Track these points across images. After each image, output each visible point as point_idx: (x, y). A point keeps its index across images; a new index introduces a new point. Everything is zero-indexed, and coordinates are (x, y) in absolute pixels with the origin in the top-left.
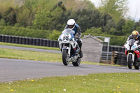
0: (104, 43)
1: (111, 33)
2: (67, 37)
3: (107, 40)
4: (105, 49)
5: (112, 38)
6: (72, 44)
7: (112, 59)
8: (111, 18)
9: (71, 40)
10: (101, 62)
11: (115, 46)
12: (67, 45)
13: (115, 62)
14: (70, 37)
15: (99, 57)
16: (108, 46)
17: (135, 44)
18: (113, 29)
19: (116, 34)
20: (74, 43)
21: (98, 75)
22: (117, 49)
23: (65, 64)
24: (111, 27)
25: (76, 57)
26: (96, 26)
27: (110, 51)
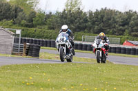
0: (16, 35)
1: (22, 25)
2: (63, 39)
3: (18, 32)
4: (16, 41)
5: (23, 30)
6: (67, 44)
7: (24, 50)
8: (22, 10)
9: (66, 41)
10: (12, 54)
11: (26, 38)
12: (63, 45)
13: (27, 54)
14: (65, 39)
15: (11, 49)
16: (20, 38)
17: (101, 43)
18: (23, 22)
19: (27, 26)
20: (68, 44)
21: (10, 66)
22: (28, 41)
23: (62, 60)
24: (22, 19)
25: (70, 55)
26: (8, 18)
27: (21, 42)
